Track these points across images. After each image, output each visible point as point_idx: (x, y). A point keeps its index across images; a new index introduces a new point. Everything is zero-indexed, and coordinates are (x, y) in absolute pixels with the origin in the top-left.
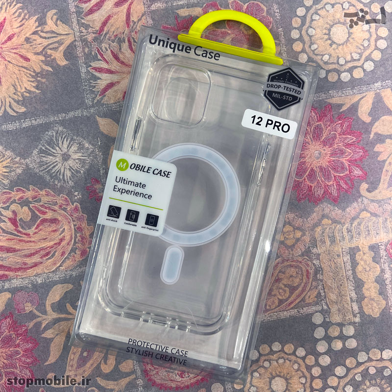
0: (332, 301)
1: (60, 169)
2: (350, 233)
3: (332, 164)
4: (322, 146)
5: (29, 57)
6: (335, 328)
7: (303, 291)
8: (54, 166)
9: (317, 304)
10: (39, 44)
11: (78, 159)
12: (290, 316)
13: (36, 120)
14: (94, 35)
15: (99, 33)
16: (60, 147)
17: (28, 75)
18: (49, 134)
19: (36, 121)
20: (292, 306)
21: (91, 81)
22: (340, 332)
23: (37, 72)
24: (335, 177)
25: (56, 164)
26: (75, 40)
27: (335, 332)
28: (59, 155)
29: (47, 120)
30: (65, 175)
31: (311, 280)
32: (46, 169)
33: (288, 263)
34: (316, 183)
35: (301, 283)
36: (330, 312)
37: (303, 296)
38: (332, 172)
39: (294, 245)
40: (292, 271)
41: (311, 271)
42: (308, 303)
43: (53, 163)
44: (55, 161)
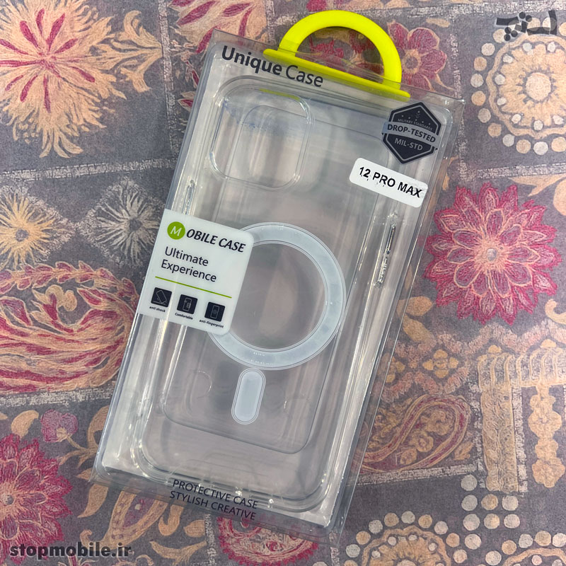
0: (491, 461)
1: (125, 241)
2: (525, 368)
3: (510, 269)
4: (498, 242)
5: (94, 76)
6: (493, 498)
7: (453, 443)
8: (117, 237)
9: (470, 462)
10: (110, 58)
11: (152, 229)
12: (431, 476)
13: (95, 167)
14: (190, 53)
15: (198, 51)
16: (128, 209)
17: (90, 102)
18: (113, 189)
19: (95, 169)
20: (435, 462)
21: (180, 119)
22: (498, 504)
23: (103, 98)
24: (512, 287)
25: (119, 233)
26: (163, 58)
27: (490, 503)
28: (125, 221)
29: (112, 169)
30: (132, 250)
31: (465, 428)
32: (104, 239)
33: (436, 403)
34: (486, 294)
35: (451, 432)
36: (487, 475)
37: (451, 450)
38: (509, 280)
39: (446, 379)
40: (441, 414)
41: (467, 417)
42: (458, 461)
43: (115, 232)
44: (118, 229)
